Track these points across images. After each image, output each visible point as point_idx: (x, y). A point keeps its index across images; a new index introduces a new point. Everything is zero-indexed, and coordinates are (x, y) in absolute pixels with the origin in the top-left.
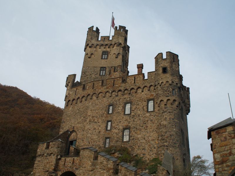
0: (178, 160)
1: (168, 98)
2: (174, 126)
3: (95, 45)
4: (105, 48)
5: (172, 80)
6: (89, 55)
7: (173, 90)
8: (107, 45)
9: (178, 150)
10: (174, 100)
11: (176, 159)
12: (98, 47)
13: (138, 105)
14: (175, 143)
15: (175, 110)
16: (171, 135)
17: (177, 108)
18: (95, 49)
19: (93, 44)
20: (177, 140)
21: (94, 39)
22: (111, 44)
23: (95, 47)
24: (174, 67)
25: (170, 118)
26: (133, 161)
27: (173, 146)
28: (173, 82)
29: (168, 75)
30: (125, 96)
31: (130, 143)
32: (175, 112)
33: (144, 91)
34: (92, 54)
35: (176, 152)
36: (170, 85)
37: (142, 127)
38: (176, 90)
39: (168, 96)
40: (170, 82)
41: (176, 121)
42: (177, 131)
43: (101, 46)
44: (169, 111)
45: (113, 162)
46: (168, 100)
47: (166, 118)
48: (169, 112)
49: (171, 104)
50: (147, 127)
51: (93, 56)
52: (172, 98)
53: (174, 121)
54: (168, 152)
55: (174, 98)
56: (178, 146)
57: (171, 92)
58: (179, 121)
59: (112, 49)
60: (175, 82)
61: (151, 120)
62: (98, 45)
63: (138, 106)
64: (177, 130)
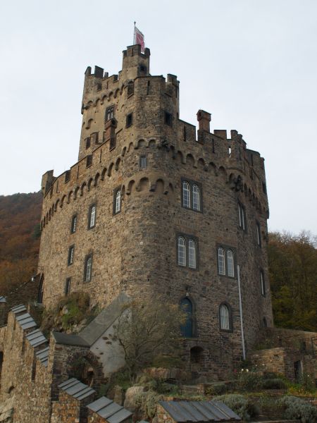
1: (130, 179)
2: (141, 237)
3: (94, 102)
4: (109, 101)
5: (138, 137)
6: (86, 126)
7: (142, 157)
8: (111, 93)
9: (147, 285)
10: (144, 180)
11: (140, 307)
12: (100, 102)
13: (103, 205)
14: (140, 273)
15: (146, 201)
16: (133, 257)
17: (152, 193)
18: (95, 109)
19: (91, 102)
20: (146, 265)
21: (92, 92)
22: (118, 90)
23: (95, 106)
24: (147, 108)
25: (133, 221)
27: (135, 280)
28: (141, 141)
29: (133, 129)
30: (92, 192)
31: (91, 283)
32: (145, 204)
33: (112, 174)
34: (91, 120)
35: (142, 292)
36: (136, 148)
37: (106, 247)
38: (150, 156)
39: (130, 175)
40: (135, 143)
41: (147, 223)
42: (149, 245)
43: (103, 99)
44: (133, 205)
45: (24, 330)
46: (132, 182)
47: (128, 222)
48: (134, 208)
49: (137, 188)
50: (111, 246)
51: (93, 123)
52: (137, 177)
53: (141, 225)
54: (127, 293)
55: (142, 175)
56: (149, 277)
57: (137, 164)
58: (155, 220)
59: (119, 98)
60: (148, 138)
61: (117, 232)
62: (99, 99)
63: (103, 207)
64: (147, 243)
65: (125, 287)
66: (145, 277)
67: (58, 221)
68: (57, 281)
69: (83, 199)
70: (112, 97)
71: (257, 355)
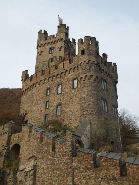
0: (95, 125)
1: (85, 75)
2: (91, 97)
3: (44, 45)
4: (51, 45)
5: (88, 59)
6: (40, 53)
7: (90, 67)
8: (52, 42)
9: (95, 116)
10: (91, 76)
11: (93, 124)
12: (46, 45)
13: (66, 85)
14: (92, 111)
15: (92, 84)
16: (89, 105)
17: (94, 81)
18: (44, 47)
19: (42, 44)
20: (94, 108)
21: (43, 40)
22: (55, 41)
23: (44, 46)
24: (90, 48)
25: (88, 91)
26: (61, 130)
27: (90, 114)
28: (89, 61)
29: (85, 56)
30: (58, 80)
31: (61, 116)
32: (92, 85)
33: (71, 73)
34: (42, 52)
35: (93, 118)
36: (87, 63)
37: (69, 102)
38: (93, 67)
39: (85, 73)
40: (87, 61)
41: (93, 92)
42: (95, 101)
43: (48, 44)
44: (87, 85)
45: (40, 132)
46: (86, 76)
47: (85, 91)
48: (87, 86)
49: (89, 79)
50: (73, 101)
51: (43, 53)
52: (89, 74)
53: (91, 93)
54: (87, 119)
55: (91, 74)
56: (96, 113)
57: (88, 69)
58: (96, 92)
59: (56, 44)
60: (92, 60)
61: (76, 95)
62: (46, 44)
63: (66, 86)
64: (94, 100)
65: (86, 116)
66: (94, 113)
67: (37, 91)
68: (39, 115)
69: (52, 82)
70: (53, 43)
71: (128, 147)
